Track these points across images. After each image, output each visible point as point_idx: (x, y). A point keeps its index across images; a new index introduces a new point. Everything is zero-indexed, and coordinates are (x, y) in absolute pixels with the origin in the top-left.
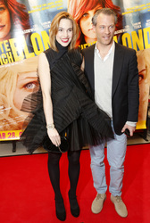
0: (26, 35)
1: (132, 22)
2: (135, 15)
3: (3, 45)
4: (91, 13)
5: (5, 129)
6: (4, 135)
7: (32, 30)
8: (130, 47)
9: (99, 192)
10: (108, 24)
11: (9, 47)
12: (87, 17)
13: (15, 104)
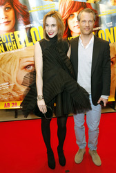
0: (26, 29)
1: (106, 22)
2: (108, 16)
3: (9, 36)
4: (76, 14)
5: (10, 100)
6: (9, 104)
7: (31, 25)
8: (104, 39)
9: (80, 147)
11: (14, 38)
12: (73, 17)
13: (17, 81)
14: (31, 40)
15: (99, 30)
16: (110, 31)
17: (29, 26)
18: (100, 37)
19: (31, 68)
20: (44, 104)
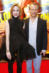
0: (1, 13)
1: (44, 10)
2: (46, 7)
4: (28, 5)
7: (4, 11)
8: (43, 19)
10: (35, 9)
12: (27, 7)
14: (3, 19)
15: (41, 14)
16: (47, 15)
17: (2, 11)
18: (41, 18)
19: (3, 34)
20: (10, 54)
